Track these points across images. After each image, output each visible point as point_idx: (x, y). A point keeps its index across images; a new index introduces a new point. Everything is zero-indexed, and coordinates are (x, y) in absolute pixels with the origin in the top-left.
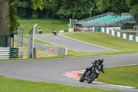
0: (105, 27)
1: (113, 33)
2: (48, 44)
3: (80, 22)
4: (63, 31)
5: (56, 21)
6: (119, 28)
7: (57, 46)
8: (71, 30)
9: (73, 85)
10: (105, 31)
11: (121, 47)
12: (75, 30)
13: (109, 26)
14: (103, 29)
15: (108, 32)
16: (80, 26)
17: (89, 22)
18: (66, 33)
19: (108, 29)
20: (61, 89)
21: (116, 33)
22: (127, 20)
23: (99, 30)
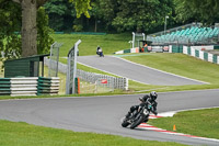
0: (189, 45)
1: (201, 56)
2: (99, 72)
3: (149, 38)
4: (122, 52)
5: (111, 36)
6: (212, 47)
7: (112, 75)
8: (134, 50)
10: (189, 51)
11: (213, 77)
12: (141, 51)
13: (196, 45)
14: (185, 49)
15: (193, 54)
16: (149, 43)
17: (163, 37)
18: (127, 55)
19: (193, 49)
21: (206, 56)
23: (180, 50)
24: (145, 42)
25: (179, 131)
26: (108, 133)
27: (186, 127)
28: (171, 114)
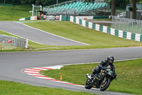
0: (75, 15)
1: (84, 24)
2: (6, 34)
3: (45, 9)
4: (24, 19)
6: (92, 17)
7: (15, 36)
8: (33, 18)
9: (33, 85)
11: (92, 40)
12: (38, 19)
13: (80, 15)
14: (72, 18)
15: (78, 22)
16: (45, 13)
17: (55, 8)
18: (27, 22)
19: (77, 18)
20: (18, 88)
21: (87, 24)
22: (101, 8)
23: (68, 19)
24: (42, 12)
25: (64, 80)
26: (10, 80)
27: (70, 77)
28: (59, 67)
